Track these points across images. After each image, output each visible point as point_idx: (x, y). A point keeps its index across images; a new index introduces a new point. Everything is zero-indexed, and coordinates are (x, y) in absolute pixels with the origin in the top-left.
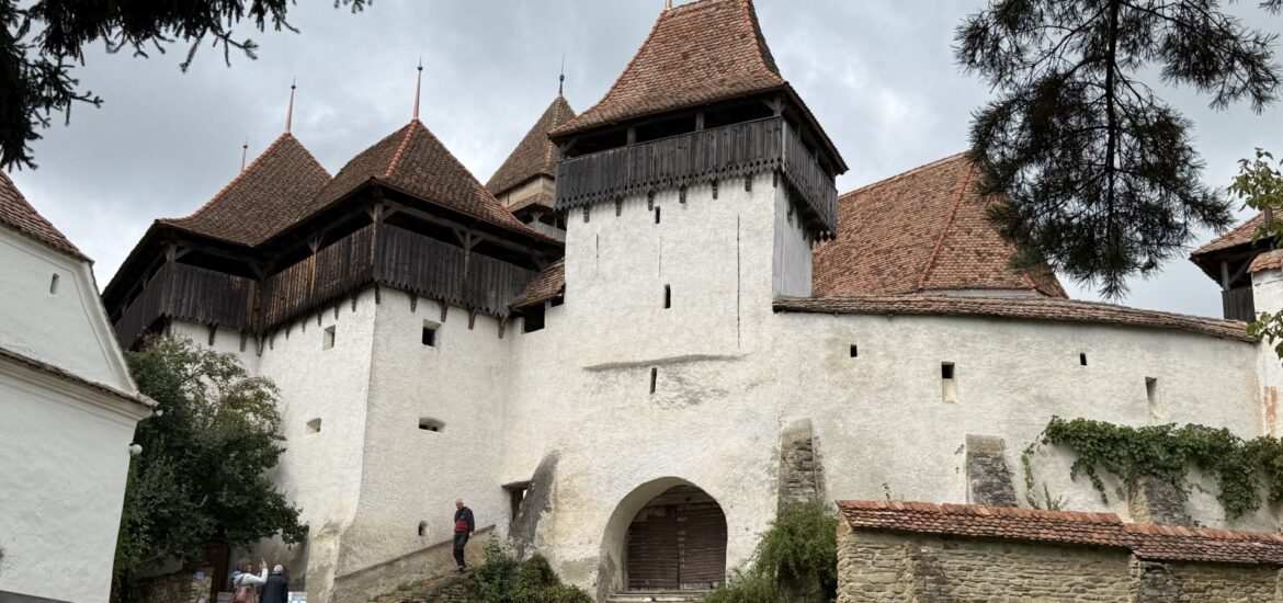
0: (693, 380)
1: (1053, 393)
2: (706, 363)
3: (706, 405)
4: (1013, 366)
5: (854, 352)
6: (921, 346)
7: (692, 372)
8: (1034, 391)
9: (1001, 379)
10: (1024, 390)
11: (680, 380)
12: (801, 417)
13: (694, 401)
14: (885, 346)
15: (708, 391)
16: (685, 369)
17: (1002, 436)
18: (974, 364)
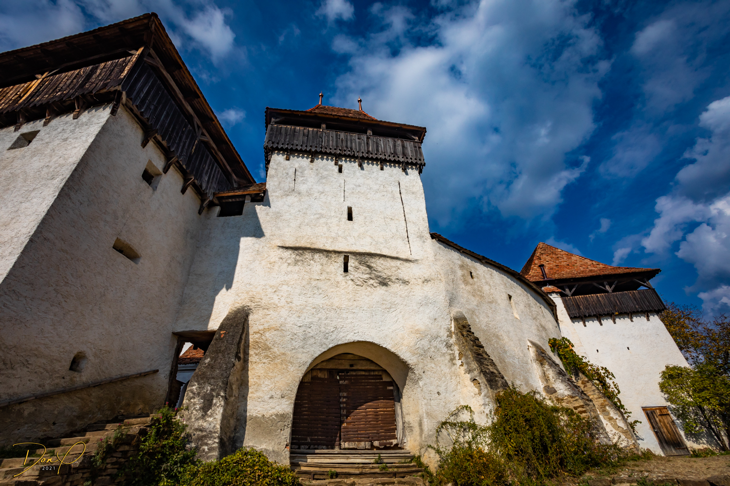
0: (380, 269)
1: (543, 324)
2: (388, 259)
3: (393, 288)
4: (529, 305)
5: (472, 276)
6: (499, 284)
7: (377, 263)
9: (529, 311)
10: (536, 320)
11: (369, 267)
12: (457, 309)
13: (384, 283)
14: (484, 278)
15: (393, 278)
16: (373, 260)
17: (539, 343)
18: (518, 299)
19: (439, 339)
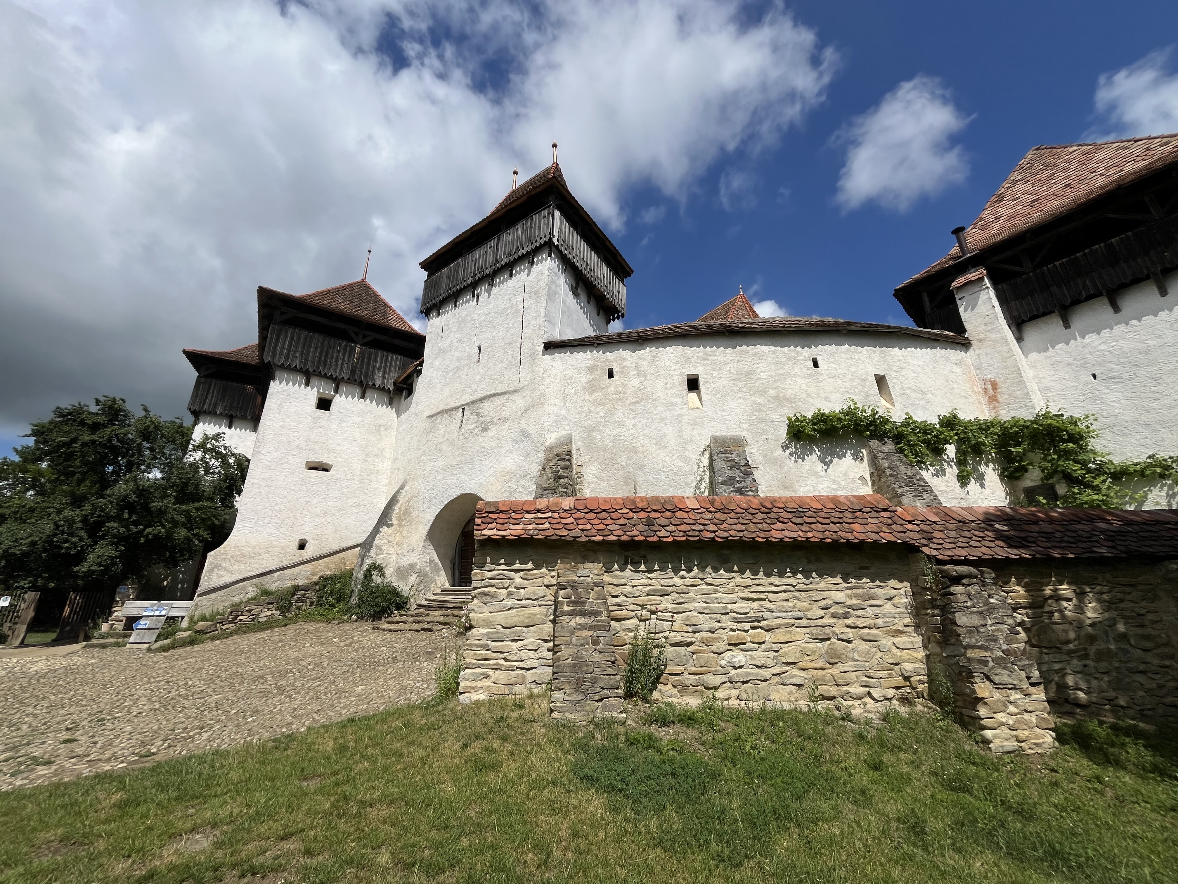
0: (486, 413)
1: (789, 393)
2: (496, 398)
3: (492, 433)
4: (750, 373)
5: (611, 375)
6: (668, 363)
7: (486, 407)
8: (772, 392)
9: (741, 384)
10: (762, 392)
11: (478, 414)
12: (564, 433)
13: (485, 428)
14: (637, 366)
15: (495, 420)
16: (482, 405)
17: (744, 434)
18: (715, 373)
19: (529, 476)
